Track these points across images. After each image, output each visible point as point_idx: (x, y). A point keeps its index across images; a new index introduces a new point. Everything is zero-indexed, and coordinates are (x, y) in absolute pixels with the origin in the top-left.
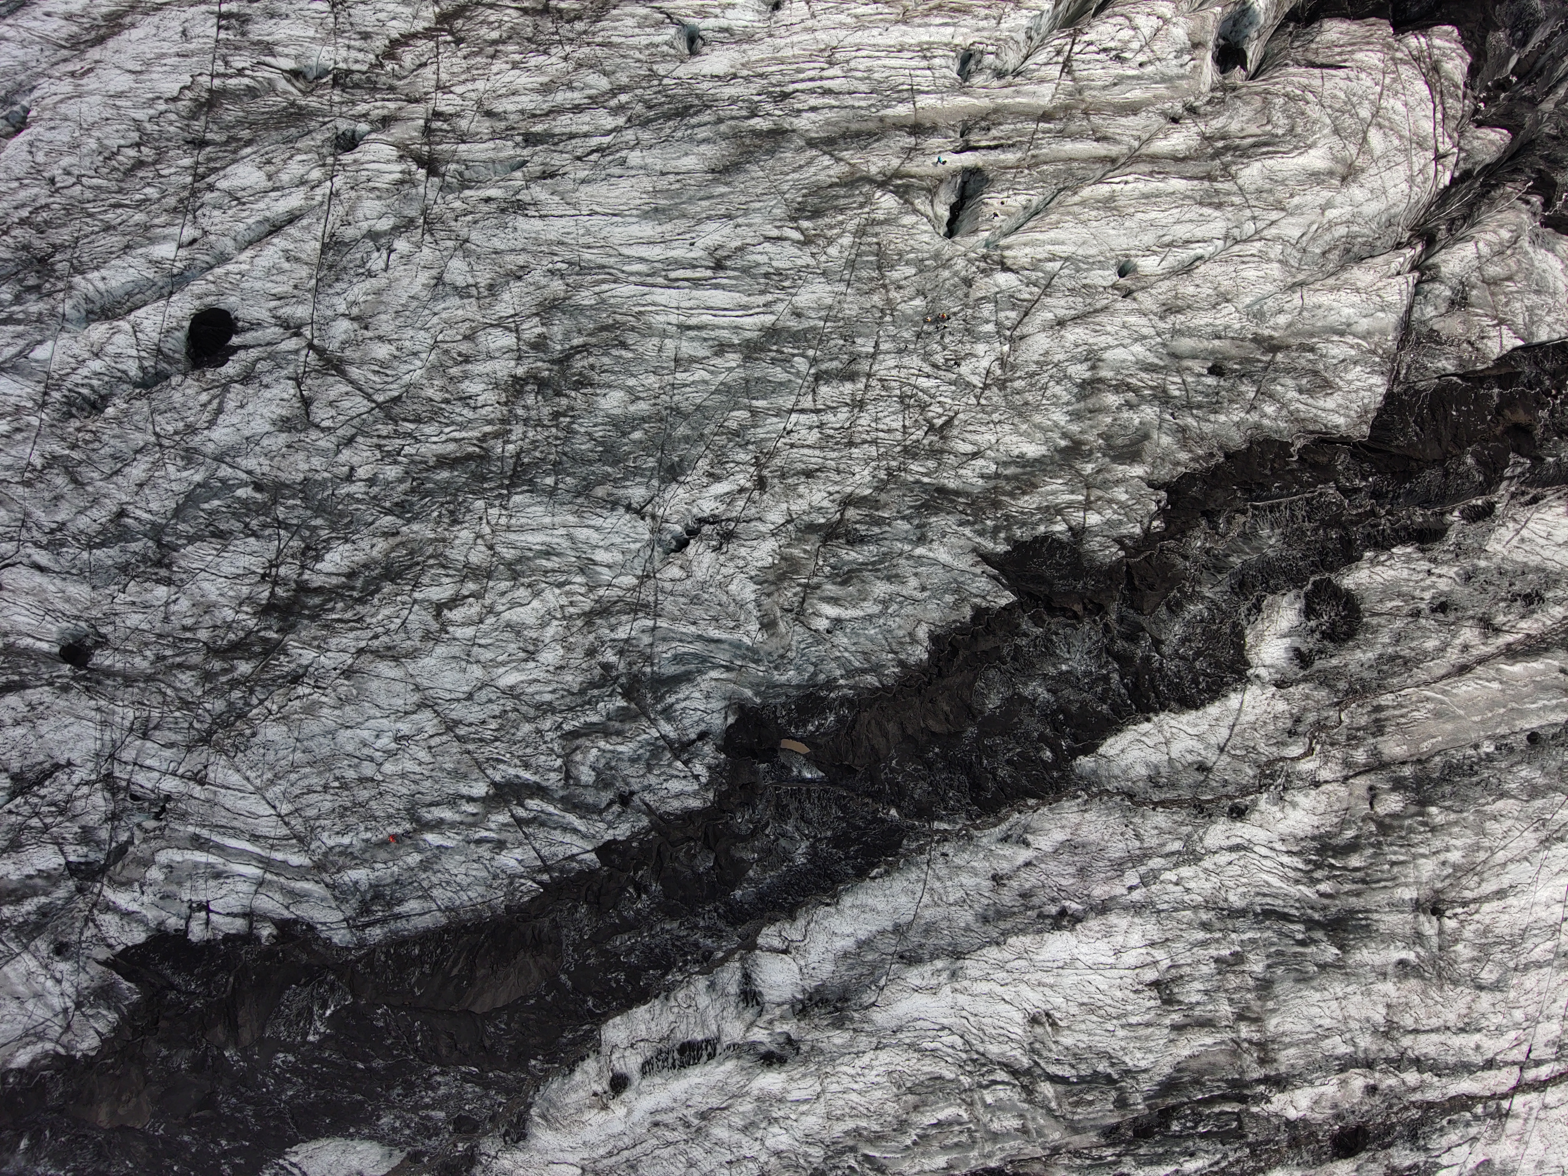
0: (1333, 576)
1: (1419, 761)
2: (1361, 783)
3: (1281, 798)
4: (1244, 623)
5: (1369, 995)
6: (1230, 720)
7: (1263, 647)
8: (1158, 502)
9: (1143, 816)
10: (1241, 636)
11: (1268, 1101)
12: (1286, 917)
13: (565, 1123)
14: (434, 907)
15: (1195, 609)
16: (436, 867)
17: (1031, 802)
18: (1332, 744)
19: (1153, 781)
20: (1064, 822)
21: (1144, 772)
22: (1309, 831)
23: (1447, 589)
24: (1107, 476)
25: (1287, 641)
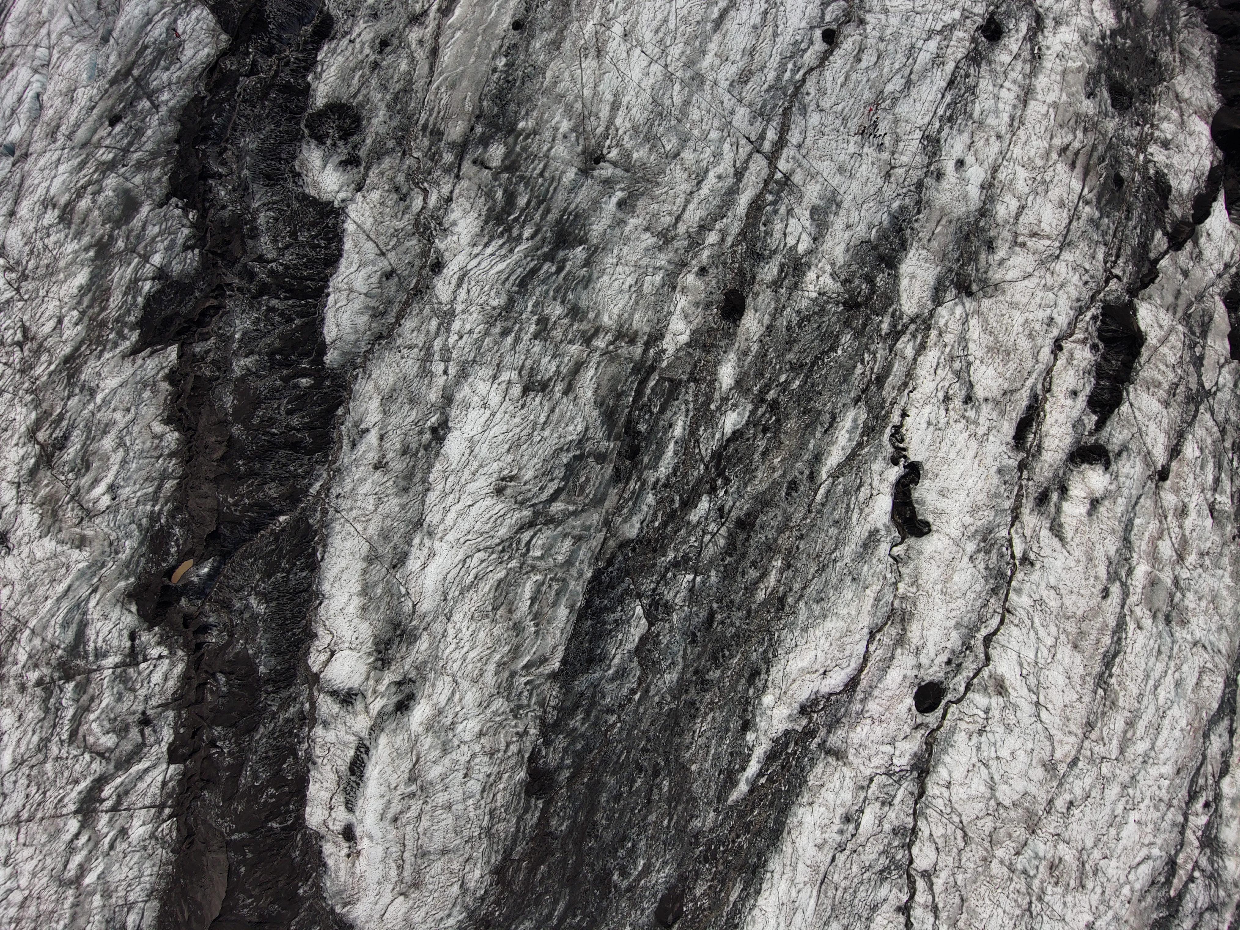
0: (310, 111)
1: (478, 117)
2: (467, 167)
3: (445, 230)
4: (300, 190)
5: (629, 239)
6: (362, 237)
7: (323, 185)
8: (177, 206)
9: (399, 336)
10: (306, 197)
11: (664, 351)
12: (534, 272)
13: (356, 890)
14: (141, 905)
15: (262, 219)
16: (112, 888)
17: (340, 411)
18: (429, 174)
19: (377, 315)
20: (367, 395)
21: (365, 318)
22: (479, 223)
23: (372, 35)
24: (134, 233)
25: (330, 167)
